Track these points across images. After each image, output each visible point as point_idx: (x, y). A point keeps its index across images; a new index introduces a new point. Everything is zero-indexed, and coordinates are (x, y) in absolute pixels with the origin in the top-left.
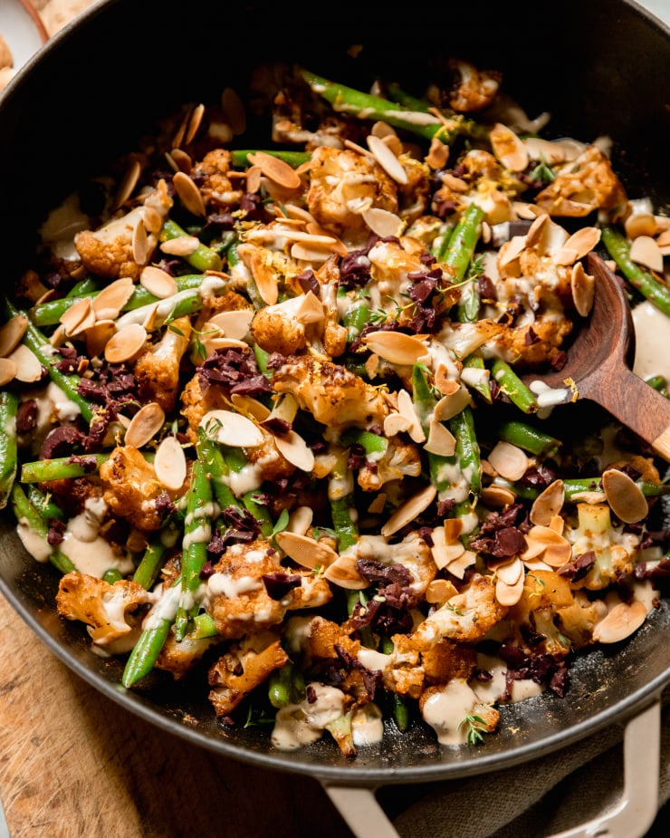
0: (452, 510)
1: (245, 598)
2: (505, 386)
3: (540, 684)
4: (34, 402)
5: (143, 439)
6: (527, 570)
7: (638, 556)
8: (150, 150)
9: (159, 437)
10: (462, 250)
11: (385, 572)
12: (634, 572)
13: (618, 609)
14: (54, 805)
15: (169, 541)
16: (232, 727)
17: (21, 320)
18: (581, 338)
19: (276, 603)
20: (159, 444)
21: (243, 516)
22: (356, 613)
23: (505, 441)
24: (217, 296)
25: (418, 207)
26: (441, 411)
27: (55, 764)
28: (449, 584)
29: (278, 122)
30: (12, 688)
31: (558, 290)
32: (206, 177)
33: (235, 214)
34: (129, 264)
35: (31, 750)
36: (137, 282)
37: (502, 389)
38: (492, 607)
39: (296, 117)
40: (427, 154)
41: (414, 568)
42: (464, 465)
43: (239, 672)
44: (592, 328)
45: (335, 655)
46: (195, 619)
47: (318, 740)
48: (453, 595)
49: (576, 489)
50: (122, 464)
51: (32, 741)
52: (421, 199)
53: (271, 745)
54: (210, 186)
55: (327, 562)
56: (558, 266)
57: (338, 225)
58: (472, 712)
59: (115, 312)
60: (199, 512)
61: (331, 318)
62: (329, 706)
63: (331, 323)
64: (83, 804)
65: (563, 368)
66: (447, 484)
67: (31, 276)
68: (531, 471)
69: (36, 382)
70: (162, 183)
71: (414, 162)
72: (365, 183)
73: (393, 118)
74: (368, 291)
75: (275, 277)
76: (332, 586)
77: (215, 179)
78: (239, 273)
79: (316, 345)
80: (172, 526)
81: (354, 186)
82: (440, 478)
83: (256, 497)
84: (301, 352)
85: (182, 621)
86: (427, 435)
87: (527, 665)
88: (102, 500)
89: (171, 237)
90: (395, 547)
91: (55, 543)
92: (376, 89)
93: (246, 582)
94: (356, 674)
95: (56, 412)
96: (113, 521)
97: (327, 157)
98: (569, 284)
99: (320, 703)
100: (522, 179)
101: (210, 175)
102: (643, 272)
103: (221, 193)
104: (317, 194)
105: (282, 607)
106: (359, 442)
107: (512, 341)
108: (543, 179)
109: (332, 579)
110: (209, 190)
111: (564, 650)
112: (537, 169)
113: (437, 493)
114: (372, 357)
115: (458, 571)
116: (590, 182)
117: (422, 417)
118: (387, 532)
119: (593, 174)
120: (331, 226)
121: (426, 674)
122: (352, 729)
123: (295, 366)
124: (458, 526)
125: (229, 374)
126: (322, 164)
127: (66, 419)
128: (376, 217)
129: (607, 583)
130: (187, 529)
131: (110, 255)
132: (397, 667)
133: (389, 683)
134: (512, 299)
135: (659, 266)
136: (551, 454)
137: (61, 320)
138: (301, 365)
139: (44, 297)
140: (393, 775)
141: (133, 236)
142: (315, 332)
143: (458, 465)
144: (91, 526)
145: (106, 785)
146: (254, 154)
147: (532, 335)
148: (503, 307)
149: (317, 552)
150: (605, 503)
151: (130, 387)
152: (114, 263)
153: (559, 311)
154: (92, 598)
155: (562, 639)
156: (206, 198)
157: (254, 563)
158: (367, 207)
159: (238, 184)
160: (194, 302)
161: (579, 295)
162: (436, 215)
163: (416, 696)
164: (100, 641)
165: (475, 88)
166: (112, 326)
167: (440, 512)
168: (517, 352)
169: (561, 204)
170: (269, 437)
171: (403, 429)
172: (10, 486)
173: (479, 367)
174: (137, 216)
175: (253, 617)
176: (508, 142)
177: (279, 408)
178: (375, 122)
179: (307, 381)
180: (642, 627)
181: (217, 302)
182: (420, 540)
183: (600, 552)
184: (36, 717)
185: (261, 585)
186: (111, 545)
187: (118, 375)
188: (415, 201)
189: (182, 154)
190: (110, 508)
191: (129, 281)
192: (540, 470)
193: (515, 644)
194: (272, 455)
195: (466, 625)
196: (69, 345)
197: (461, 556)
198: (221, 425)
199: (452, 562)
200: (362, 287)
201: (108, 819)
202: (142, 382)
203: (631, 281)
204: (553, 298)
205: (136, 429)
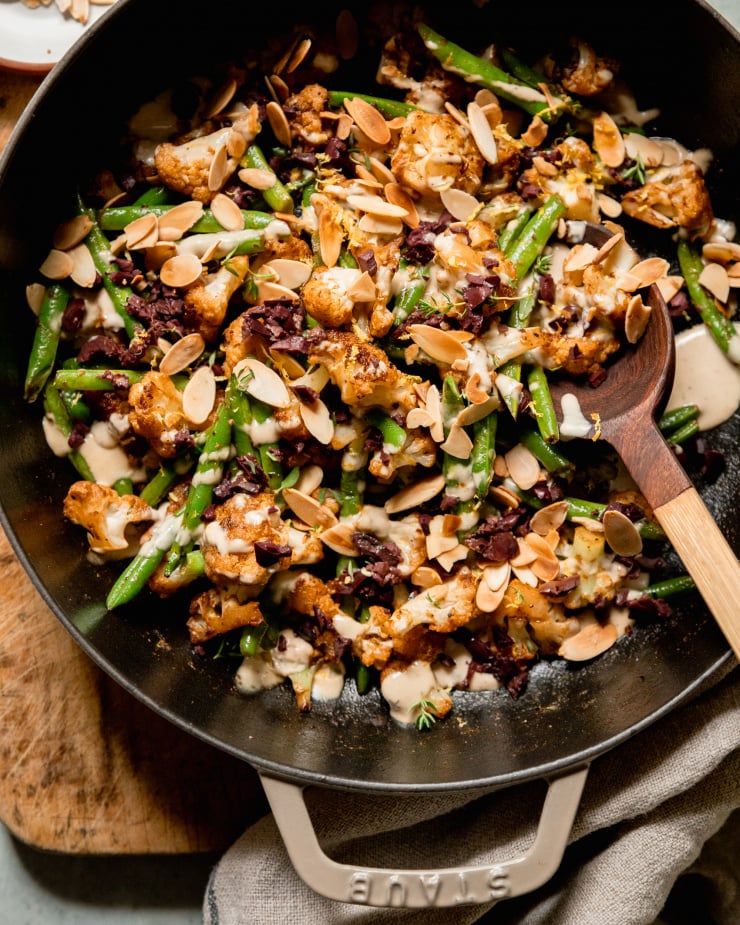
0: (455, 508)
1: (235, 558)
2: (535, 402)
3: (499, 681)
4: (83, 303)
5: (178, 367)
6: (513, 576)
7: (624, 584)
8: (252, 65)
9: (195, 366)
10: (531, 246)
11: (377, 550)
12: (615, 598)
13: (590, 628)
14: (27, 680)
15: (182, 469)
16: (202, 658)
17: (86, 223)
18: (625, 360)
19: (263, 570)
20: (194, 371)
21: (254, 470)
22: (342, 578)
23: (524, 445)
24: (281, 241)
25: (501, 184)
26: (467, 416)
27: (35, 642)
28: (435, 575)
29: (386, 65)
30: (10, 561)
31: (612, 316)
32: (298, 113)
33: (320, 156)
34: (203, 188)
35: (16, 623)
36: (207, 206)
37: (531, 405)
38: (470, 607)
39: (405, 65)
40: (525, 131)
41: (406, 549)
42: (476, 470)
43: (218, 610)
44: (637, 356)
45: (312, 613)
46: (188, 555)
47: (279, 685)
48: (436, 583)
49: (579, 510)
50: (150, 392)
51: (19, 616)
52: (507, 176)
53: (233, 683)
54: (301, 123)
55: (327, 524)
56: (619, 289)
57: (415, 192)
58: (427, 696)
59: (179, 233)
60: (214, 455)
61: (380, 302)
62: (296, 659)
63: (379, 308)
64: (53, 685)
65: (599, 385)
66: (455, 483)
67: (106, 177)
68: (540, 485)
69: (87, 288)
70: (255, 107)
71: (508, 138)
72: (451, 164)
73: (499, 89)
74: (428, 271)
75: (340, 236)
76: (325, 548)
77: (308, 116)
78: (309, 219)
79: (362, 321)
80: (188, 457)
81: (439, 165)
82: (450, 476)
83: (271, 452)
84: (344, 328)
85: (173, 557)
86: (446, 437)
87: (492, 661)
88: (126, 417)
89: (252, 165)
90: (394, 524)
91: (76, 444)
92: (490, 53)
93: (239, 544)
94: (328, 635)
95: (101, 320)
96: (133, 439)
97: (421, 125)
98: (624, 312)
99: (289, 653)
100: (614, 175)
101: (303, 111)
102: (707, 297)
103: (310, 132)
104: (401, 161)
105: (267, 573)
106: (379, 428)
107: (557, 350)
108: (634, 180)
109: (327, 542)
110: (299, 127)
111: (529, 655)
112: (632, 170)
113: (446, 486)
114: (413, 346)
115: (447, 564)
116: (677, 200)
117: (446, 418)
118: (390, 508)
119: (683, 193)
120: (409, 191)
121: (393, 650)
122: (313, 680)
123: (334, 345)
124: (457, 523)
125: (272, 329)
126: (414, 132)
127: (111, 329)
128: (453, 197)
129: (586, 604)
130: (199, 467)
131: (186, 178)
132: (369, 637)
133: (357, 651)
134: (568, 308)
135: (723, 296)
136: (563, 475)
137: (125, 229)
138: (339, 346)
139: (114, 200)
140: (324, 781)
141: (212, 160)
142: (363, 309)
143: (470, 467)
144: (112, 436)
145: (78, 672)
146: (351, 99)
147: (576, 351)
148: (558, 309)
149: (318, 513)
150: (602, 534)
151: (176, 313)
152: (187, 185)
153: (610, 331)
154: (96, 513)
155: (530, 645)
156: (294, 132)
157: (251, 526)
158: (447, 186)
159: (330, 126)
160: (255, 246)
161: (631, 325)
162: (520, 193)
163: (379, 668)
164: (97, 550)
165: (589, 74)
166: (172, 249)
167: (443, 506)
168: (558, 361)
169: (644, 211)
170: (296, 400)
171: (425, 425)
172: (44, 382)
173: (514, 377)
174: (223, 138)
175: (238, 577)
176: (610, 135)
177: (312, 375)
178: (481, 88)
179: (342, 364)
180: (609, 650)
181: (279, 247)
182: (418, 526)
183: (586, 577)
184: (28, 595)
185: (252, 548)
186: (128, 457)
187: (169, 298)
188: (501, 176)
189: (281, 82)
190: (131, 428)
191: (199, 205)
192: (549, 485)
193: (484, 640)
194: (293, 422)
195: (440, 620)
196: (127, 255)
197: (453, 550)
198: (254, 377)
199: (443, 553)
200: (424, 264)
201: (73, 704)
202: (189, 313)
203: (693, 302)
204: (607, 320)
205: (174, 354)
